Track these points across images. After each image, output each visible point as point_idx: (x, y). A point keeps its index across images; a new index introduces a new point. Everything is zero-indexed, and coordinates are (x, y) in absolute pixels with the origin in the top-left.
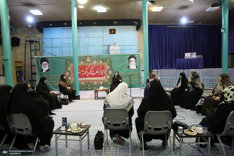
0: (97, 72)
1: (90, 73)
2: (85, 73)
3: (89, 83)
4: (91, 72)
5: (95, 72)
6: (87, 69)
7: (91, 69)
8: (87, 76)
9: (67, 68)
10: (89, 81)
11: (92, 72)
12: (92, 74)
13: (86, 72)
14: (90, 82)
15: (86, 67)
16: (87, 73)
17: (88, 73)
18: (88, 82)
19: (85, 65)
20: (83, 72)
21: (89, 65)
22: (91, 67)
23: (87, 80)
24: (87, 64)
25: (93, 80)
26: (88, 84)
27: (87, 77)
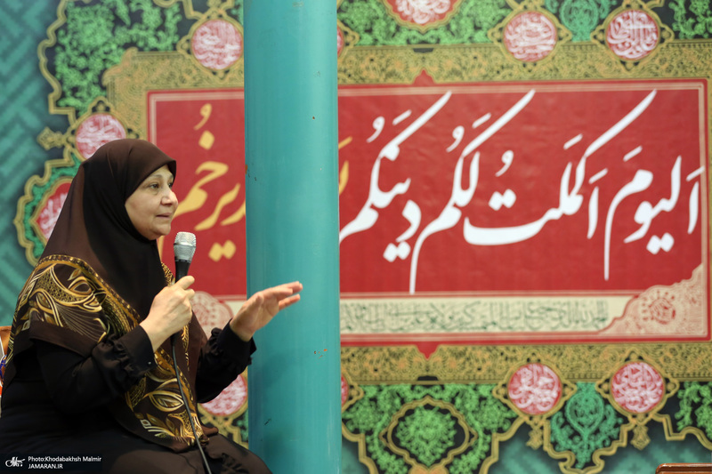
0: (569, 203)
1: (448, 218)
2: (366, 220)
3: (428, 380)
4: (461, 197)
5: (536, 199)
6: (391, 151)
7: (468, 144)
8: (403, 264)
9: (61, 125)
10: (428, 348)
11: (483, 194)
12: (476, 235)
13: (379, 198)
15: (390, 106)
16: (391, 221)
17: (412, 212)
18: (416, 364)
19: (373, 76)
21: (424, 79)
22: (465, 109)
23: (390, 327)
24: (407, 66)
25: (490, 342)
26: (416, 398)
27: (391, 280)
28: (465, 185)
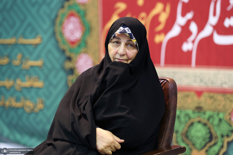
1: (208, 31)
2: (176, 31)
3: (199, 109)
4: (213, 20)
10: (199, 93)
12: (217, 39)
13: (181, 21)
14: (204, 101)
16: (185, 32)
17: (193, 27)
18: (194, 100)
20: (163, 18)
26: (195, 117)
28: (215, 14)
